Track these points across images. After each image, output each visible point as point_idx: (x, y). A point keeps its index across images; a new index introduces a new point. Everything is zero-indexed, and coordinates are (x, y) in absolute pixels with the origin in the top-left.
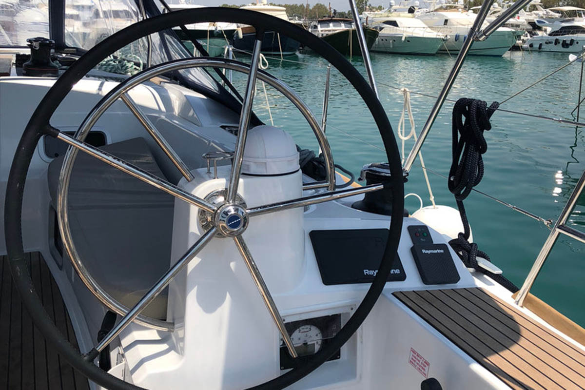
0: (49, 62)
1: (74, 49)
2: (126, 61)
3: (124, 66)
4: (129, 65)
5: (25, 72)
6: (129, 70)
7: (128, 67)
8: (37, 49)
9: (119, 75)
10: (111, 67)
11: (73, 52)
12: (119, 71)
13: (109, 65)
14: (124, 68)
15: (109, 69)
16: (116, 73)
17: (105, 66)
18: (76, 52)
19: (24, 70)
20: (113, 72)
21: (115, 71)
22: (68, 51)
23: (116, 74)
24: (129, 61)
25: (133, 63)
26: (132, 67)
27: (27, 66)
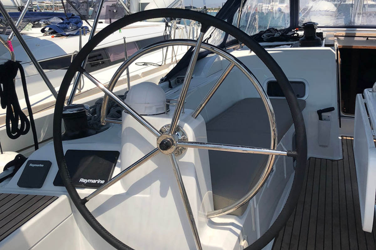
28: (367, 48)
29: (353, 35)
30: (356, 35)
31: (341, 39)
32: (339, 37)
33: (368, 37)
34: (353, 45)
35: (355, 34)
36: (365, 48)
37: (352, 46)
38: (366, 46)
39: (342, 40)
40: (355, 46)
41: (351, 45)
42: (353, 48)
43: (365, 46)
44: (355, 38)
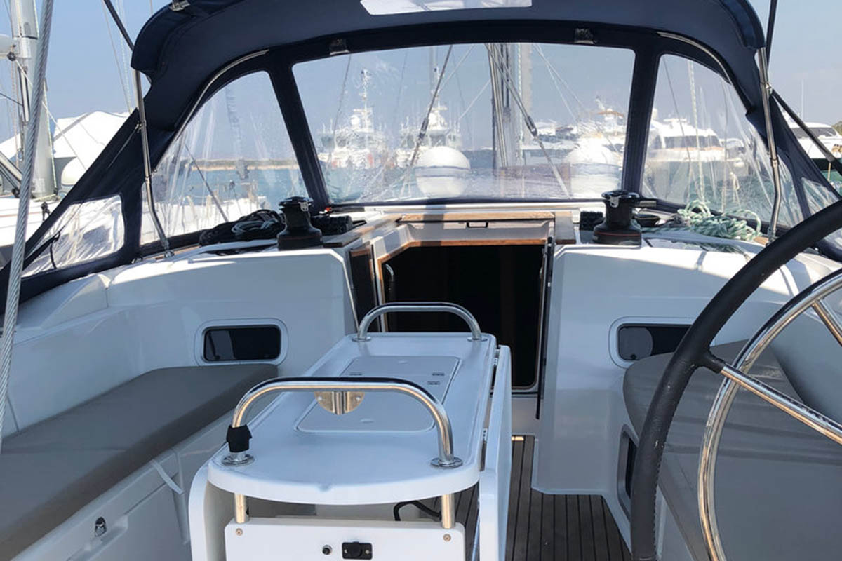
0: (629, 224)
1: (654, 202)
2: (734, 220)
3: (732, 226)
4: (739, 225)
5: (596, 238)
6: (738, 232)
7: (736, 227)
8: (616, 206)
9: (722, 239)
10: (711, 227)
11: (652, 206)
12: (724, 234)
13: (708, 225)
14: (731, 229)
15: (707, 232)
16: (719, 236)
17: (702, 227)
18: (655, 206)
19: (595, 235)
20: (713, 234)
21: (717, 233)
22: (644, 204)
23: (719, 239)
24: (739, 219)
25: (745, 222)
26: (744, 227)
27: (599, 229)
28: (468, 244)
29: (438, 219)
30: (445, 219)
31: (417, 228)
32: (414, 224)
33: (468, 222)
34: (443, 240)
35: (442, 216)
36: (465, 244)
37: (440, 242)
38: (465, 241)
39: (420, 230)
40: (446, 240)
41: (438, 240)
42: (442, 245)
43: (464, 239)
44: (446, 224)
